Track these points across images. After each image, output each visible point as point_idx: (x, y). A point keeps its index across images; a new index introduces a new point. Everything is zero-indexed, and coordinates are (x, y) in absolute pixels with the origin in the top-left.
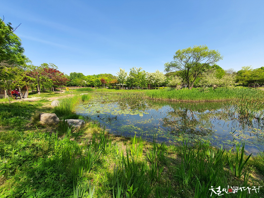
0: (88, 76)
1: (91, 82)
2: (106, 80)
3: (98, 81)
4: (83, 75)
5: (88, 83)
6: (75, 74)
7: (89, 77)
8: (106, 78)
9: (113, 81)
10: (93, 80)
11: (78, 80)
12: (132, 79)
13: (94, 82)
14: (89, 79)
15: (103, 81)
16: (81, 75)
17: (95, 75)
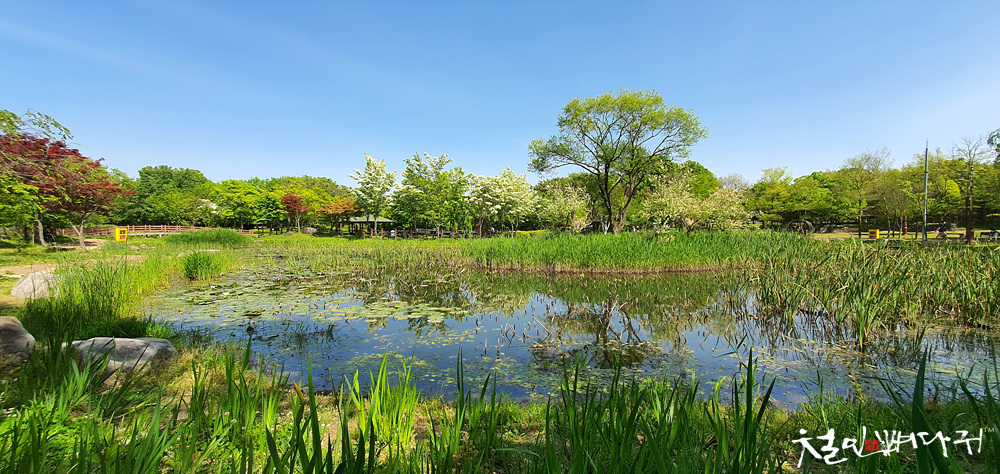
0: (225, 184)
1: (239, 209)
2: (308, 202)
3: (270, 204)
4: (204, 181)
5: (226, 213)
6: (165, 175)
7: (232, 186)
8: (307, 193)
9: (335, 206)
10: (250, 200)
11: (178, 200)
12: (412, 199)
13: (251, 208)
14: (230, 195)
15: (291, 203)
16: (194, 178)
17: (257, 180)
